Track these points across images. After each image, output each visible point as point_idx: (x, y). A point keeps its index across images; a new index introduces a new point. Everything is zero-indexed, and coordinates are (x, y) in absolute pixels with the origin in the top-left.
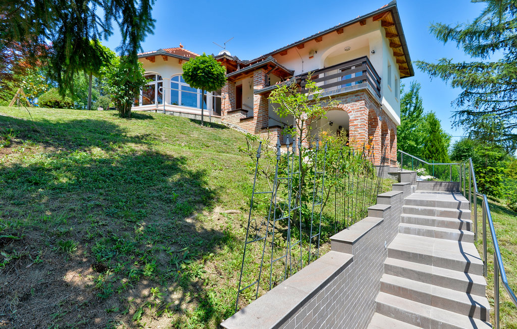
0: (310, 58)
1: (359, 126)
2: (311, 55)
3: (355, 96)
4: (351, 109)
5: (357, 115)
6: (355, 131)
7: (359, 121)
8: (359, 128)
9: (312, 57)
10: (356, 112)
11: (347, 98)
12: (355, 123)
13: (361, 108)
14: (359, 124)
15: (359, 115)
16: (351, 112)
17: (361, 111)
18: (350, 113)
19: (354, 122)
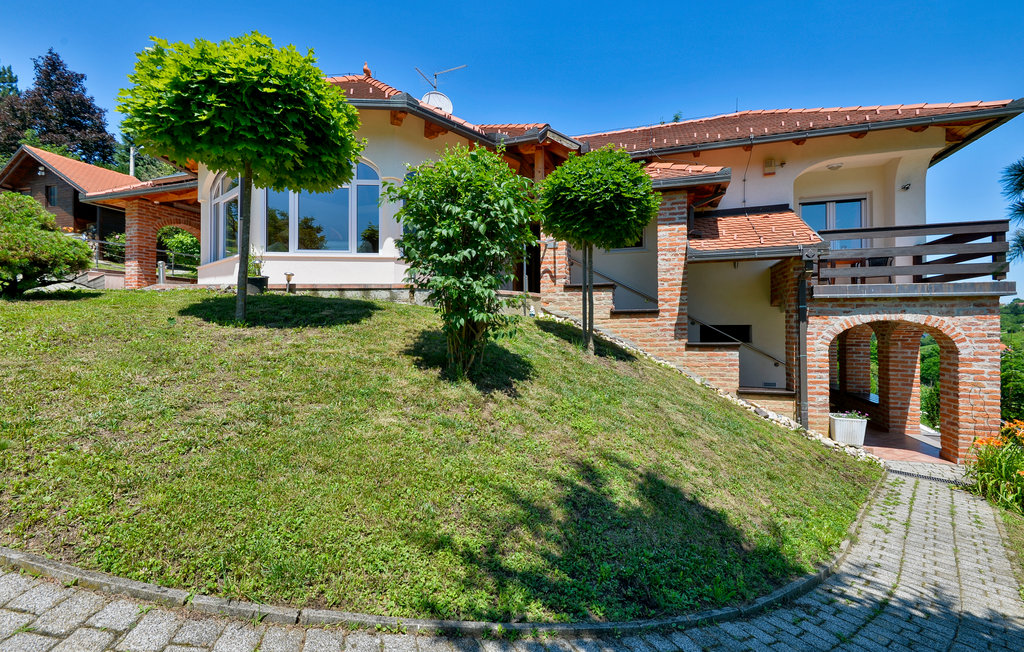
0: (766, 174)
1: (985, 375)
2: (768, 170)
3: (975, 305)
4: (963, 332)
5: (980, 351)
6: (974, 385)
7: (985, 363)
8: (985, 380)
9: (774, 173)
10: (976, 342)
11: (953, 306)
12: (976, 367)
13: (990, 335)
14: (987, 370)
15: (986, 350)
16: (964, 340)
17: (991, 342)
18: (963, 344)
19: (971, 366)
